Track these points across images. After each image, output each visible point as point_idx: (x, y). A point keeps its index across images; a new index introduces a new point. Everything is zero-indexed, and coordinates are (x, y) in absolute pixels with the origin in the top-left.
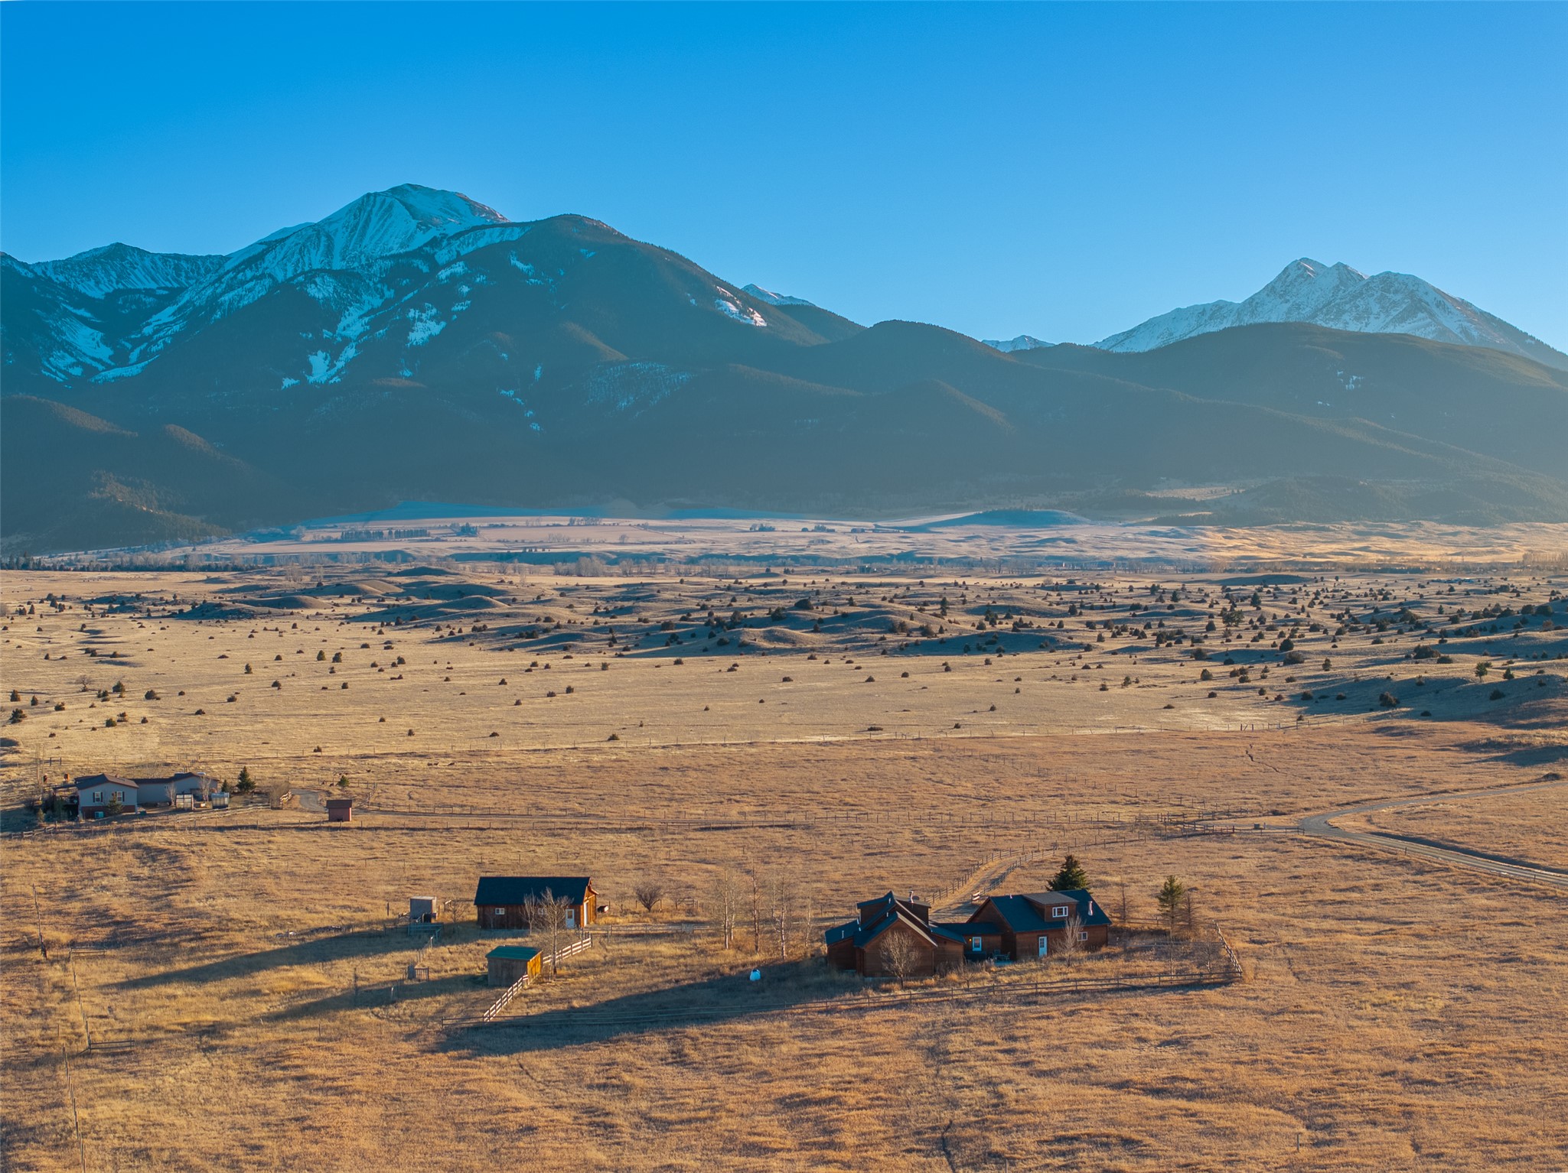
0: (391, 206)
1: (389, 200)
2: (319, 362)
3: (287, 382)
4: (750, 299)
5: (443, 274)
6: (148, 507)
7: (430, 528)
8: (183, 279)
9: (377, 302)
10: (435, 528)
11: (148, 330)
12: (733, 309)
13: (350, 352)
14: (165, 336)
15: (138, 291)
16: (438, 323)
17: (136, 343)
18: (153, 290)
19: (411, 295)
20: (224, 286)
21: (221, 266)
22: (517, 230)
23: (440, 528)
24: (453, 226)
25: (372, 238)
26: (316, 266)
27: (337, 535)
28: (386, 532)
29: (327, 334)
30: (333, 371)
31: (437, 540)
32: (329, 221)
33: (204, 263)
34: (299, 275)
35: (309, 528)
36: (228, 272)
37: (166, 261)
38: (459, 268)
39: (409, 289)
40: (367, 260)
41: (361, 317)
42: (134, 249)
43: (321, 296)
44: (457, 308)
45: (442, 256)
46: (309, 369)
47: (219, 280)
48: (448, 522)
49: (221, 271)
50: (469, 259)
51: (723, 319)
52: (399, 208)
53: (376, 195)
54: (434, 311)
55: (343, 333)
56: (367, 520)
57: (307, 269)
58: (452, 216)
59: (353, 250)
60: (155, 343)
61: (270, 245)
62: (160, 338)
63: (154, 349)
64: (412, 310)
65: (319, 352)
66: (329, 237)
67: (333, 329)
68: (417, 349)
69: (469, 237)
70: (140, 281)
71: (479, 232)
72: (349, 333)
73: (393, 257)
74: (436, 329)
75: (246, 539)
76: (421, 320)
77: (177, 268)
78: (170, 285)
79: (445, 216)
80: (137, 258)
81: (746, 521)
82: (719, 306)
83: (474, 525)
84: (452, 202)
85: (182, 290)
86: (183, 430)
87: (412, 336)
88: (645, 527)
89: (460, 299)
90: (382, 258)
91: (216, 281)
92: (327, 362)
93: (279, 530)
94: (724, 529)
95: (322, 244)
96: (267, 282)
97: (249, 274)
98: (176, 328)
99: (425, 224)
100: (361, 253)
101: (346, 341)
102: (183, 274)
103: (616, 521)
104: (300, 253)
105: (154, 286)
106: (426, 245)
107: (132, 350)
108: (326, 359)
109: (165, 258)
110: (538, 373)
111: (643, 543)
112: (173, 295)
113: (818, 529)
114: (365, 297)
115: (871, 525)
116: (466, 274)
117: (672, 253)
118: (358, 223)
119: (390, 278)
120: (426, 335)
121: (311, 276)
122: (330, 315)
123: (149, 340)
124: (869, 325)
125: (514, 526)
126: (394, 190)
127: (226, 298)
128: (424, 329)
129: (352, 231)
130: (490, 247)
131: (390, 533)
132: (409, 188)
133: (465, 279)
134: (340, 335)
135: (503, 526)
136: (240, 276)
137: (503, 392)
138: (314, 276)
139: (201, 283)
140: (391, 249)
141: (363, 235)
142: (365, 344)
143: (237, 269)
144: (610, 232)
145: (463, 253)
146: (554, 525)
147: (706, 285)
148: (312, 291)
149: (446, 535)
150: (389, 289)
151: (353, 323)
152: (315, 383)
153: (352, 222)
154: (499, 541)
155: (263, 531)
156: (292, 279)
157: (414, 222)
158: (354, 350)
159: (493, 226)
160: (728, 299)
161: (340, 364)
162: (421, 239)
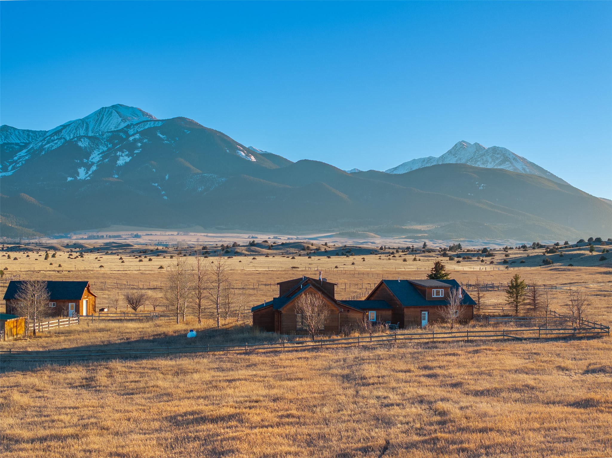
0: (111, 112)
1: (110, 110)
2: (82, 171)
3: (69, 179)
4: (250, 151)
5: (131, 139)
6: (12, 225)
7: (123, 235)
8: (30, 139)
9: (105, 149)
10: (124, 235)
11: (16, 158)
12: (243, 154)
13: (94, 168)
14: (22, 161)
15: (13, 144)
16: (129, 157)
17: (11, 163)
18: (18, 143)
19: (119, 146)
20: (46, 142)
21: (45, 134)
22: (160, 122)
23: (126, 235)
24: (136, 120)
25: (104, 124)
26: (82, 134)
27: (86, 237)
28: (105, 236)
29: (85, 160)
30: (87, 175)
31: (125, 239)
32: (87, 118)
33: (39, 133)
34: (76, 137)
35: (75, 234)
36: (48, 136)
37: (24, 132)
38: (137, 136)
39: (117, 144)
40: (102, 133)
41: (99, 154)
42: (11, 127)
43: (83, 146)
44: (136, 152)
45: (131, 132)
46: (78, 174)
47: (44, 140)
48: (130, 233)
49: (45, 136)
50: (141, 133)
51: (240, 158)
52: (115, 113)
53: (106, 108)
54: (127, 153)
55: (92, 160)
56: (98, 232)
57: (78, 135)
58: (135, 117)
59: (96, 129)
60: (18, 163)
61: (64, 127)
62: (20, 161)
63: (18, 165)
64: (119, 152)
65: (82, 168)
66: (87, 124)
67: (88, 159)
68: (120, 167)
69: (142, 125)
70: (13, 140)
71: (146, 123)
72: (94, 160)
73: (112, 132)
74: (128, 159)
75: (50, 238)
76: (122, 156)
77: (28, 135)
78: (25, 142)
79: (133, 117)
80: (13, 131)
81: (246, 235)
82: (238, 153)
83: (140, 234)
84: (135, 111)
85: (29, 143)
86: (27, 195)
87: (118, 162)
88: (207, 236)
89: (137, 148)
90: (107, 132)
91: (43, 140)
92: (85, 171)
93: (63, 235)
94: (238, 237)
95: (84, 126)
96: (63, 141)
97: (56, 137)
98: (27, 158)
99: (124, 120)
100: (100, 130)
101: (93, 163)
102: (30, 137)
103: (196, 234)
104: (76, 130)
105: (19, 142)
106: (125, 127)
107: (9, 166)
108: (85, 170)
109: (24, 131)
110: (167, 177)
111: (206, 242)
112: (26, 145)
113: (275, 238)
114: (100, 147)
115: (295, 237)
116: (140, 139)
117: (220, 132)
118: (98, 119)
119: (110, 140)
120: (124, 162)
121: (80, 138)
122: (88, 155)
123: (16, 162)
124: (295, 161)
125: (156, 235)
126: (113, 106)
127: (47, 146)
128: (123, 160)
129: (96, 121)
130: (149, 128)
131: (107, 236)
132: (119, 106)
133: (140, 140)
134: (90, 161)
135: (151, 235)
136: (52, 138)
137: (153, 184)
138: (81, 138)
139: (37, 141)
140: (111, 129)
141: (100, 123)
142: (100, 165)
143: (51, 136)
144: (196, 124)
145: (139, 131)
146: (171, 235)
147: (233, 145)
148: (80, 144)
149: (129, 237)
150: (110, 144)
151: (95, 157)
152: (80, 179)
153: (96, 118)
154: (149, 240)
155: (57, 235)
156: (72, 139)
157: (120, 119)
158: (96, 167)
159: (151, 121)
160: (241, 151)
161: (90, 172)
162: (123, 125)
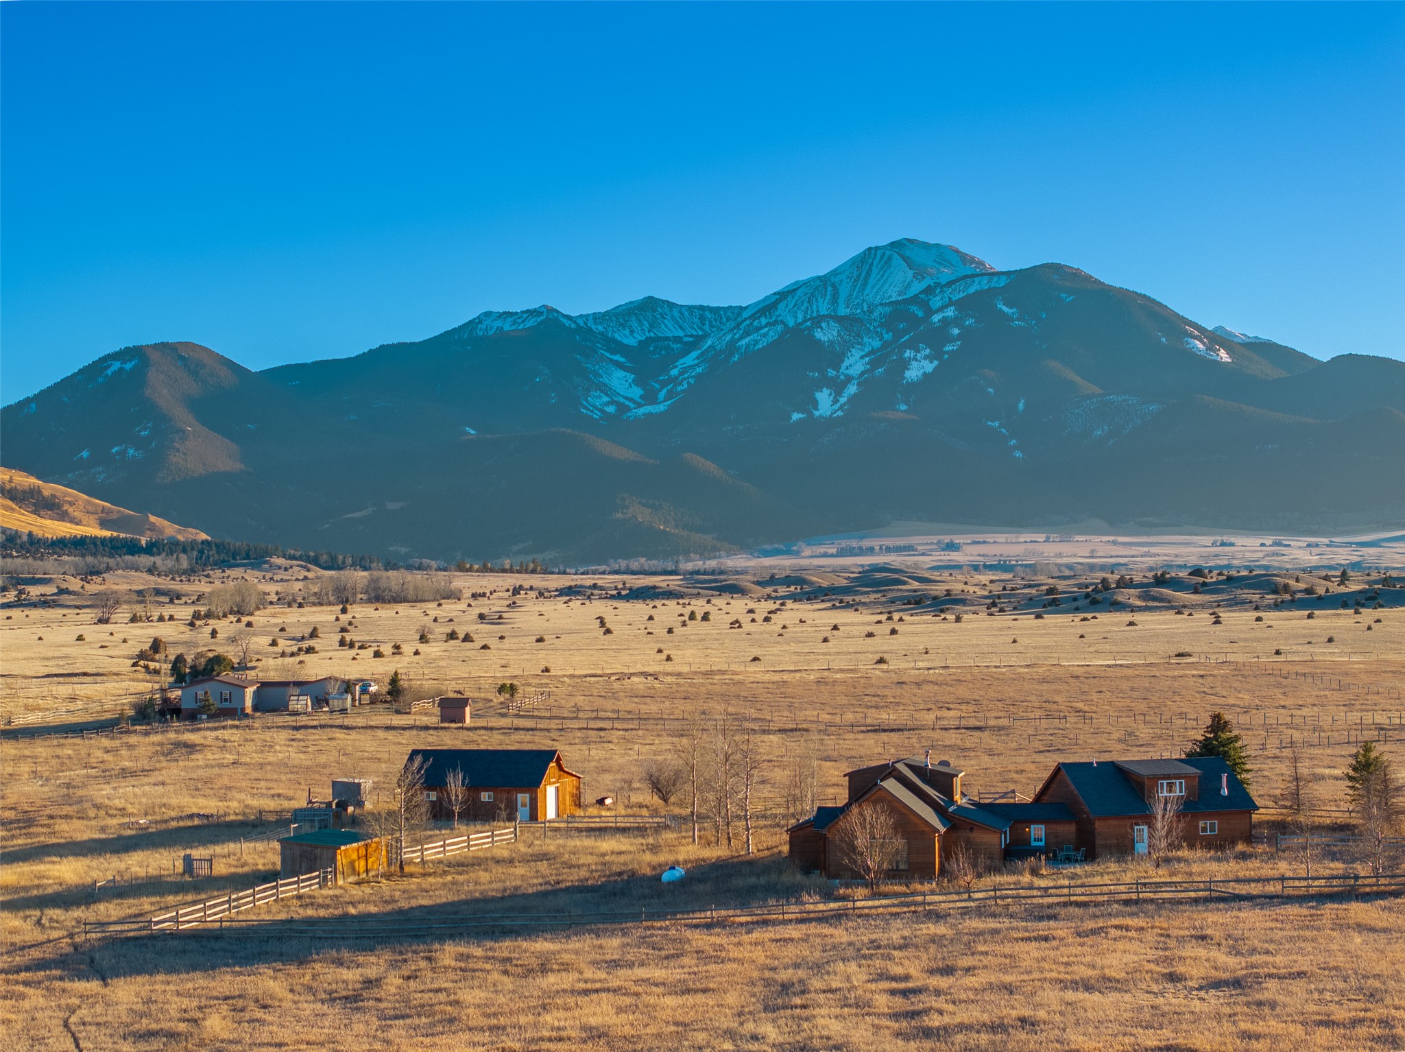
0: (890, 258)
1: (888, 253)
2: (824, 398)
3: (796, 416)
4: (1217, 338)
5: (936, 318)
6: (665, 526)
7: (918, 544)
8: (707, 328)
9: (877, 344)
10: (923, 544)
11: (674, 372)
12: (1201, 346)
13: (852, 389)
14: (689, 378)
15: (668, 339)
16: (931, 362)
17: (664, 384)
18: (681, 338)
19: (907, 337)
20: (741, 332)
21: (739, 314)
22: (1004, 278)
23: (927, 544)
24: (946, 274)
25: (873, 287)
26: (823, 312)
27: (834, 551)
28: (877, 548)
29: (831, 373)
30: (838, 405)
31: (923, 554)
32: (834, 273)
33: (725, 314)
34: (809, 320)
35: (809, 545)
36: (746, 319)
37: (692, 312)
38: (950, 312)
39: (906, 332)
40: (869, 307)
41: (862, 357)
42: (664, 301)
43: (826, 339)
44: (948, 348)
45: (936, 302)
46: (815, 404)
47: (737, 326)
48: (935, 539)
49: (740, 319)
50: (958, 304)
51: (1192, 355)
52: (897, 261)
53: (877, 248)
54: (928, 351)
55: (847, 372)
56: (862, 538)
57: (815, 315)
58: (945, 266)
59: (856, 298)
60: (680, 384)
61: (782, 295)
62: (685, 379)
63: (679, 388)
64: (908, 351)
65: (825, 389)
66: (834, 286)
67: (837, 368)
68: (912, 386)
69: (960, 285)
70: (669, 329)
71: (969, 281)
72: (851, 372)
73: (891, 303)
74: (929, 367)
75: (751, 554)
76: (916, 360)
77: (702, 318)
78: (695, 333)
79: (938, 266)
80: (667, 310)
81: (1209, 538)
82: (1188, 344)
83: (957, 541)
84: (943, 254)
85: (705, 336)
86: (698, 457)
87: (908, 374)
88: (1115, 543)
89: (951, 340)
90: (881, 304)
91: (735, 328)
92: (832, 398)
93: (782, 547)
94: (1188, 544)
95: (828, 293)
96: (779, 328)
97: (764, 321)
98: (699, 370)
99: (920, 274)
100: (863, 301)
101: (849, 379)
102: (707, 323)
103: (1088, 538)
104: (809, 302)
105: (681, 333)
106: (921, 293)
107: (660, 390)
108: (830, 395)
109: (691, 309)
110: (1021, 406)
111: (1111, 557)
112: (698, 340)
113: (1276, 544)
114: (866, 339)
115: (1326, 541)
116: (956, 318)
117: (1145, 296)
118: (860, 274)
119: (888, 323)
120: (920, 373)
121: (818, 321)
122: (837, 359)
123: (675, 381)
124: (1325, 358)
125: (995, 542)
126: (893, 244)
127: (743, 342)
128: (919, 368)
129: (855, 281)
130: (977, 293)
131: (881, 548)
132: (906, 242)
133: (956, 322)
134: (843, 373)
135: (984, 542)
136: (756, 323)
137: (990, 423)
138: (820, 322)
139: (722, 330)
140: (890, 297)
141: (865, 284)
142: (865, 382)
143: (753, 317)
144: (1088, 278)
145: (954, 299)
146: (1031, 542)
147: (1175, 325)
148: (818, 334)
149: (932, 550)
150: (887, 333)
151: (855, 364)
152: (821, 416)
153: (856, 274)
154: (979, 555)
155: (767, 547)
156: (801, 324)
157: (910, 273)
158: (855, 387)
159: (983, 275)
160: (1196, 338)
161: (843, 400)
162: (917, 287)
